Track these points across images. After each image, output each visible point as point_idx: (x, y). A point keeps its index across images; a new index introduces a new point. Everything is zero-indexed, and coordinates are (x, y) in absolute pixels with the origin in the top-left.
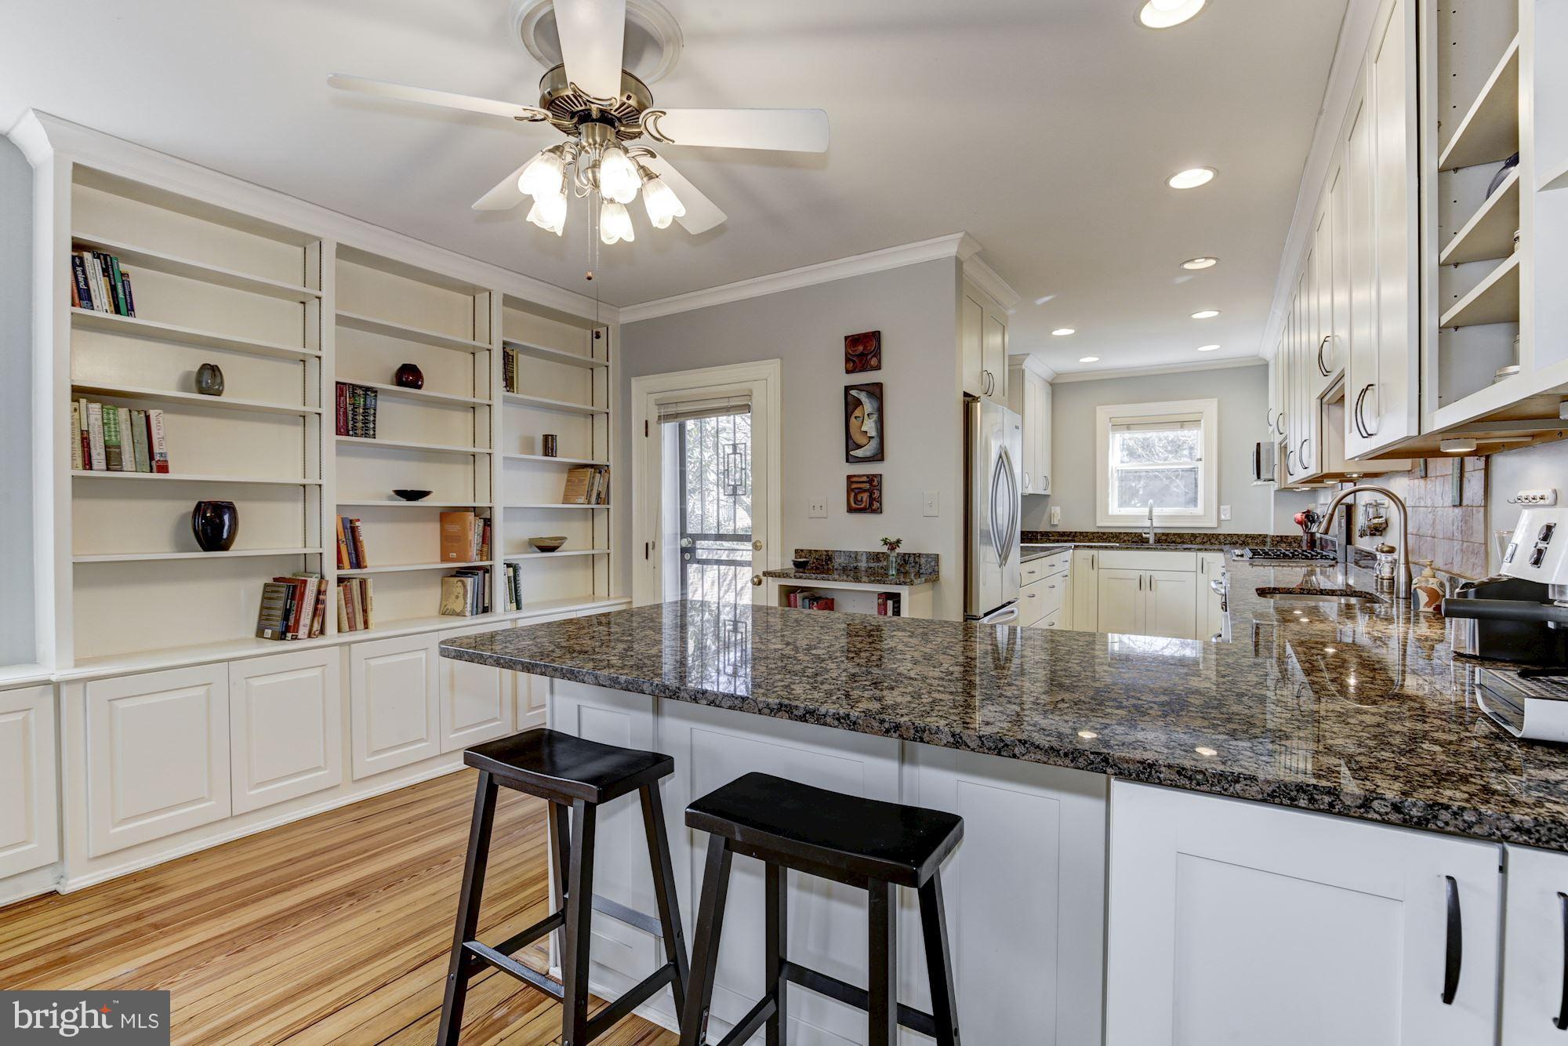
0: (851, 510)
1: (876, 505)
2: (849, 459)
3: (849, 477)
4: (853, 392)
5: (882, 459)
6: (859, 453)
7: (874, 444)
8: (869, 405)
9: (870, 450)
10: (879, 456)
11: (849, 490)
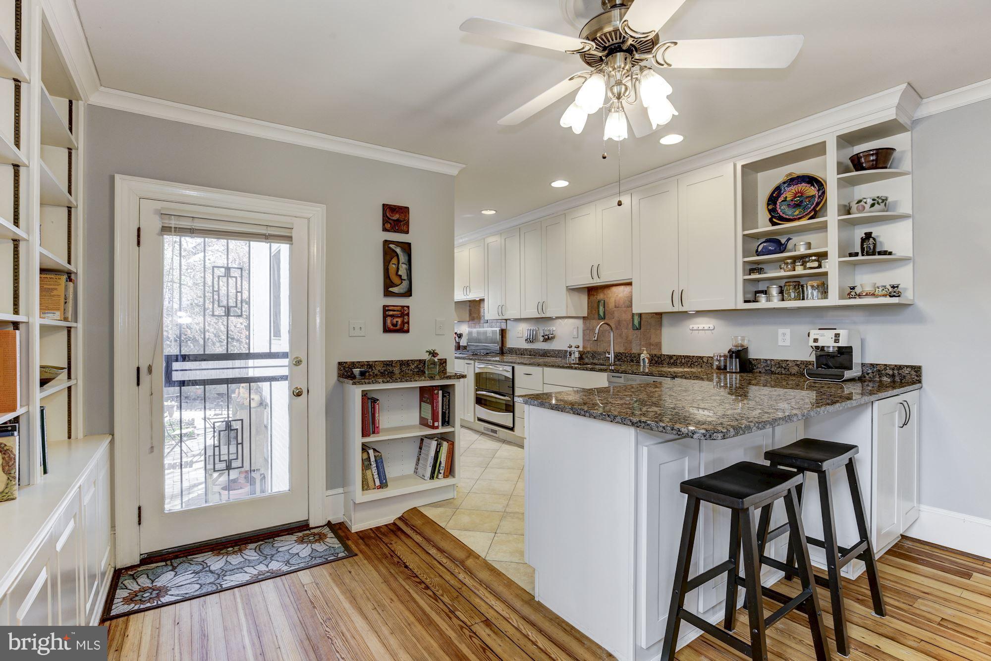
0: (386, 330)
1: (406, 328)
2: (387, 293)
3: (384, 307)
4: (392, 246)
5: (411, 295)
6: (394, 290)
7: (405, 284)
8: (403, 257)
9: (403, 289)
10: (408, 293)
11: (385, 317)
